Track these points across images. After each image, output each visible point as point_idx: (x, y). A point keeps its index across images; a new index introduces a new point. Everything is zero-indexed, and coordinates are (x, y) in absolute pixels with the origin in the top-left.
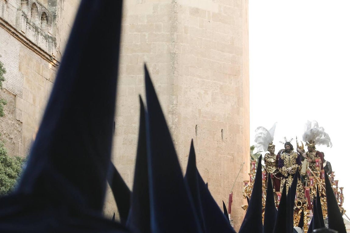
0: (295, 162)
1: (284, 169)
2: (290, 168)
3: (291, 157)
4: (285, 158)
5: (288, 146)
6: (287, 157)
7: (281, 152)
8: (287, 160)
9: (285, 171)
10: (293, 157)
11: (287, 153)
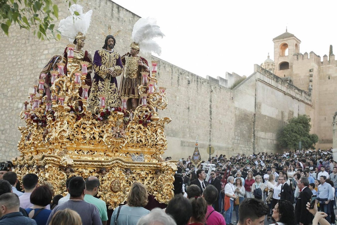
0: (115, 62)
1: (103, 68)
2: (112, 69)
3: (112, 55)
4: (105, 55)
5: (113, 40)
6: (108, 54)
7: (56, 58)
8: (107, 58)
9: (104, 71)
10: (115, 56)
11: (107, 50)
